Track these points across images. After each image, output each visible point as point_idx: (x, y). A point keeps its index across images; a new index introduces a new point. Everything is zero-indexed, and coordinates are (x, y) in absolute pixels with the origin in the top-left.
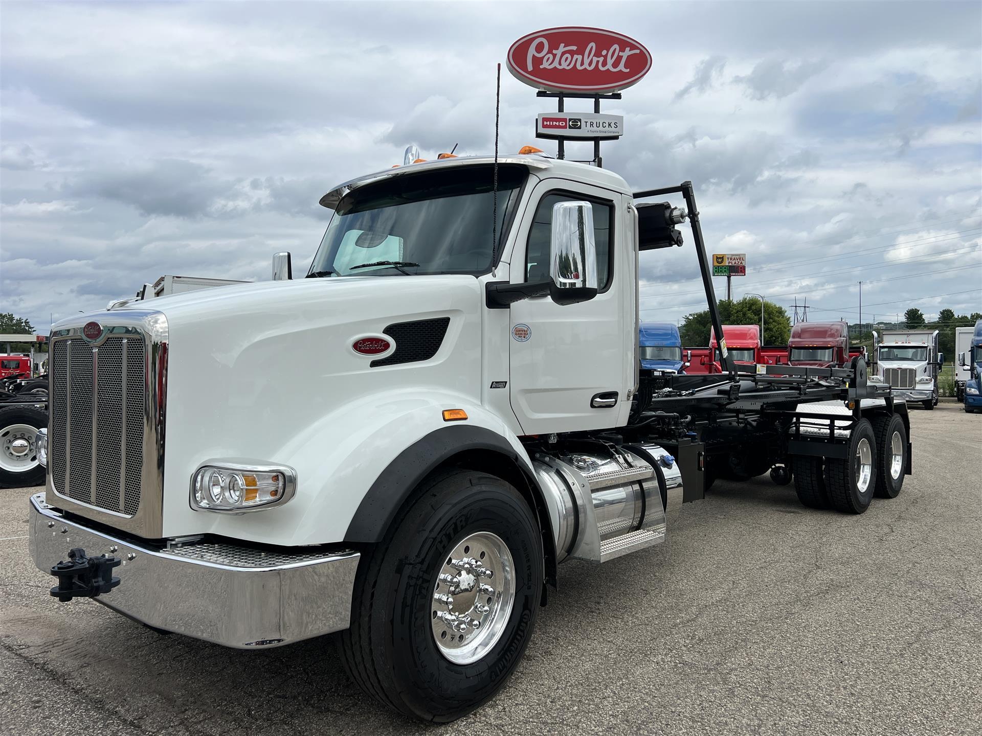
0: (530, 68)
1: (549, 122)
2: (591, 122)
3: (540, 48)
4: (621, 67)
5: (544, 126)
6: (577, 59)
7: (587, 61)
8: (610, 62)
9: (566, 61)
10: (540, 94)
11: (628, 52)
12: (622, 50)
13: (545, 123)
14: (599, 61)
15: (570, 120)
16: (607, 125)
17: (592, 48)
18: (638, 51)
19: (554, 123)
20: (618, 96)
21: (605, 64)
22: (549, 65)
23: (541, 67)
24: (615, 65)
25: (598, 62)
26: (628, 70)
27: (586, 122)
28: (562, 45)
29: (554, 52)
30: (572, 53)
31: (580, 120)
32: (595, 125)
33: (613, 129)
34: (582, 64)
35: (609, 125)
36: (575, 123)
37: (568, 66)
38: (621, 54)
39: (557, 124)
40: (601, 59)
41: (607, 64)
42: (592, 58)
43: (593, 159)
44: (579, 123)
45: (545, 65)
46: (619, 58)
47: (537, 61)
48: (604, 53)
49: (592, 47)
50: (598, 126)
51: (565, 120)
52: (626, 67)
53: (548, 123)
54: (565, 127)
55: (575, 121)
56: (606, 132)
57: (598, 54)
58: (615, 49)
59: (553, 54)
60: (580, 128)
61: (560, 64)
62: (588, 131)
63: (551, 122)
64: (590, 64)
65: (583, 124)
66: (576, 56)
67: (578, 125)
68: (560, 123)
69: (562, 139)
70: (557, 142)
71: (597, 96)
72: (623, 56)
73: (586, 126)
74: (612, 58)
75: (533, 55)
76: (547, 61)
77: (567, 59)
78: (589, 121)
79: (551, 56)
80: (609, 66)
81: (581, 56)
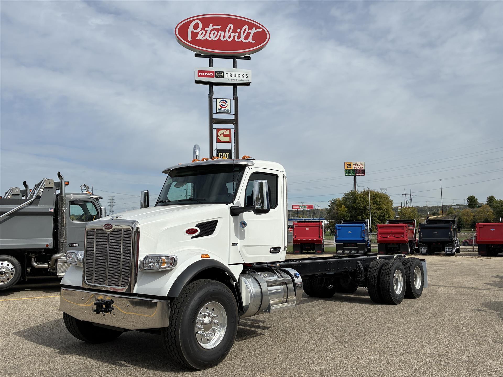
0: (190, 39)
2: (230, 74)
3: (196, 27)
4: (250, 39)
5: (199, 76)
6: (221, 34)
7: (227, 36)
8: (243, 36)
9: (213, 35)
10: (197, 56)
11: (254, 31)
13: (200, 74)
14: (235, 35)
15: (216, 72)
16: (241, 76)
17: (231, 27)
18: (261, 30)
19: (206, 74)
20: (248, 58)
21: (239, 37)
22: (203, 37)
23: (197, 38)
25: (234, 36)
26: (254, 42)
27: (227, 74)
28: (211, 25)
29: (206, 29)
30: (218, 30)
31: (223, 72)
32: (233, 76)
33: (245, 78)
34: (224, 37)
35: (242, 76)
36: (220, 74)
37: (215, 38)
38: (250, 31)
39: (208, 74)
40: (237, 34)
41: (240, 38)
43: (233, 97)
44: (223, 74)
45: (200, 37)
46: (249, 34)
47: (194, 35)
48: (239, 30)
50: (235, 76)
51: (213, 72)
52: (253, 40)
53: (202, 74)
54: (213, 77)
56: (240, 80)
57: (234, 31)
58: (246, 28)
59: (205, 31)
60: (223, 77)
61: (210, 37)
62: (228, 80)
63: (204, 74)
64: (229, 37)
65: (225, 75)
66: (220, 32)
67: (222, 75)
68: (210, 74)
69: (211, 84)
70: (208, 86)
71: (234, 57)
72: (251, 33)
73: (227, 76)
74: (244, 34)
75: (192, 31)
76: (202, 34)
77: (214, 34)
78: (229, 73)
79: (204, 32)
80: (242, 39)
81: (223, 32)
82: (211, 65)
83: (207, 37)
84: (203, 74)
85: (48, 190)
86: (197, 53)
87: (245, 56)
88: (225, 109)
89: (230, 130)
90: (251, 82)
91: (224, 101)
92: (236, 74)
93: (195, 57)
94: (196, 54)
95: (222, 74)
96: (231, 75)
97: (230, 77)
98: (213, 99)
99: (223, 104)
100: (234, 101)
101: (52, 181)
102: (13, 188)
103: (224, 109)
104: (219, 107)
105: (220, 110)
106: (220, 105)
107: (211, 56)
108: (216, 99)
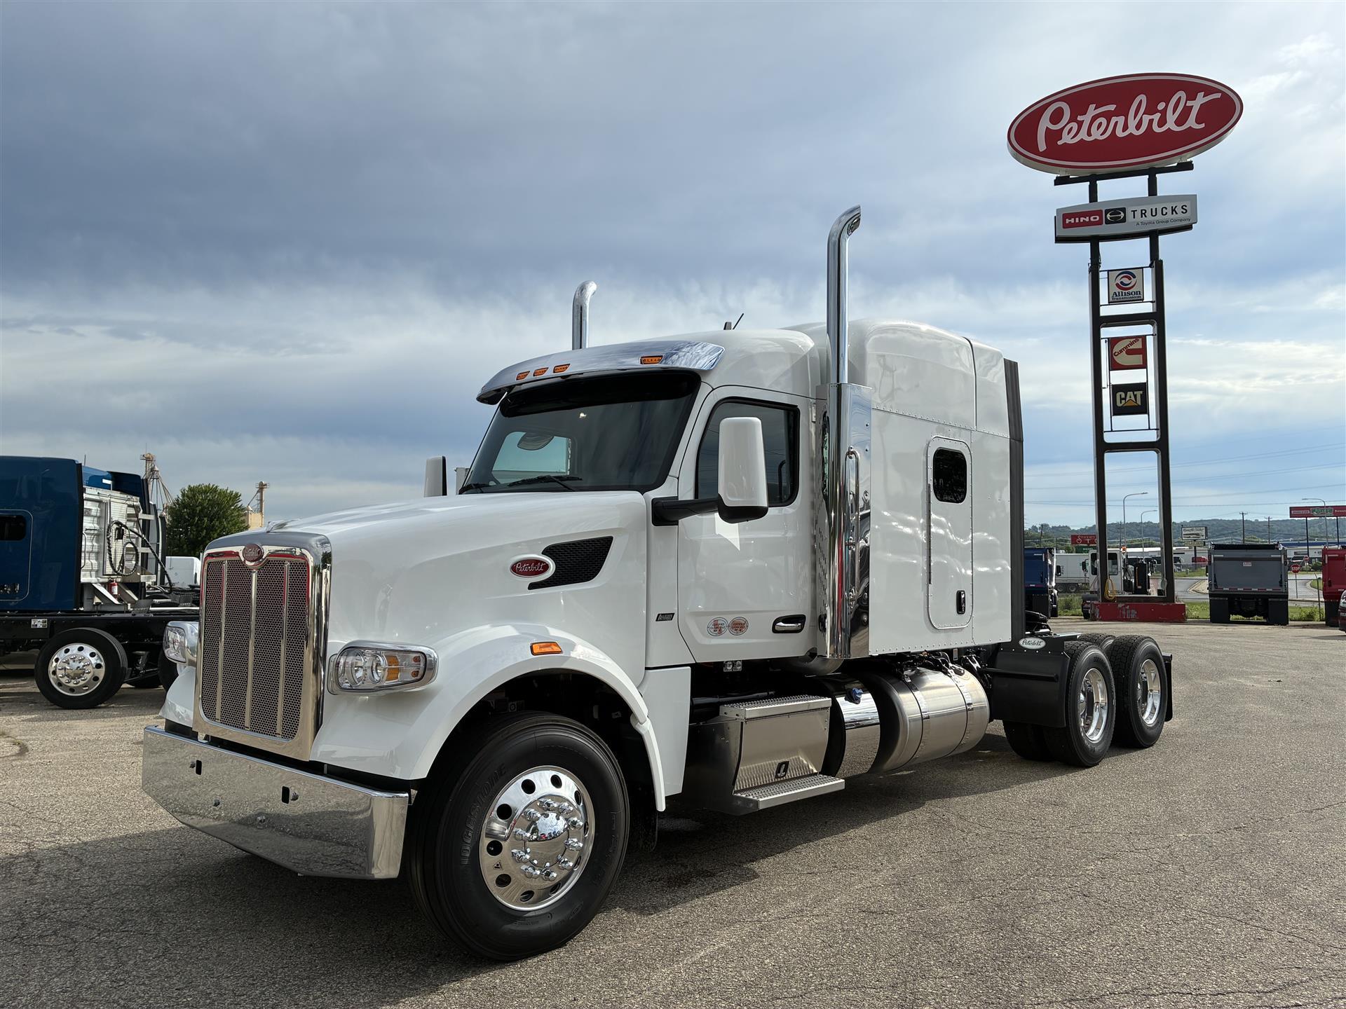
0: (1042, 146)
1: (1073, 219)
2: (1142, 210)
3: (1057, 117)
4: (1191, 122)
5: (1065, 226)
6: (1116, 123)
7: (1132, 123)
8: (1171, 118)
9: (1098, 129)
10: (1059, 182)
11: (1201, 99)
12: (1191, 97)
13: (1068, 221)
14: (1153, 119)
15: (1107, 212)
16: (1169, 211)
17: (1140, 103)
18: (1218, 96)
19: (1082, 219)
20: (1188, 166)
21: (1162, 122)
22: (1072, 138)
23: (1060, 143)
25: (1151, 121)
26: (1203, 126)
27: (1134, 211)
28: (1092, 107)
29: (1080, 118)
30: (1108, 116)
31: (1124, 210)
32: (1148, 214)
33: (1180, 215)
34: (1125, 128)
35: (1173, 210)
36: (1116, 213)
37: (1103, 134)
38: (1189, 103)
39: (1087, 219)
40: (1157, 117)
41: (1166, 122)
42: (1142, 117)
43: (1150, 263)
44: (1122, 214)
45: (1067, 139)
46: (1187, 110)
47: (1053, 136)
48: (1161, 106)
49: (1141, 100)
50: (1154, 214)
51: (1099, 213)
52: (1198, 121)
53: (1072, 221)
54: (1099, 223)
55: (1115, 211)
57: (1151, 110)
58: (1180, 98)
59: (1078, 122)
60: (1124, 220)
61: (1089, 134)
62: (1138, 224)
63: (1077, 219)
64: (1138, 127)
65: (1129, 215)
66: (1114, 119)
67: (1120, 217)
68: (1092, 218)
71: (1152, 172)
72: (1192, 106)
73: (1134, 217)
74: (1174, 112)
75: (1047, 128)
76: (1069, 132)
77: (1100, 124)
78: (1139, 209)
79: (1075, 125)
80: (1170, 124)
81: (1122, 118)
82: (1093, 197)
83: (1083, 135)
84: (1075, 220)
86: (1059, 175)
87: (1179, 164)
88: (1131, 291)
89: (1144, 338)
91: (1128, 273)
93: (1055, 185)
94: (1057, 178)
95: (1120, 213)
99: (1126, 281)
100: (1152, 270)
103: (1126, 292)
104: (1115, 289)
105: (1117, 296)
106: (1117, 285)
107: (1094, 178)
108: (1106, 272)
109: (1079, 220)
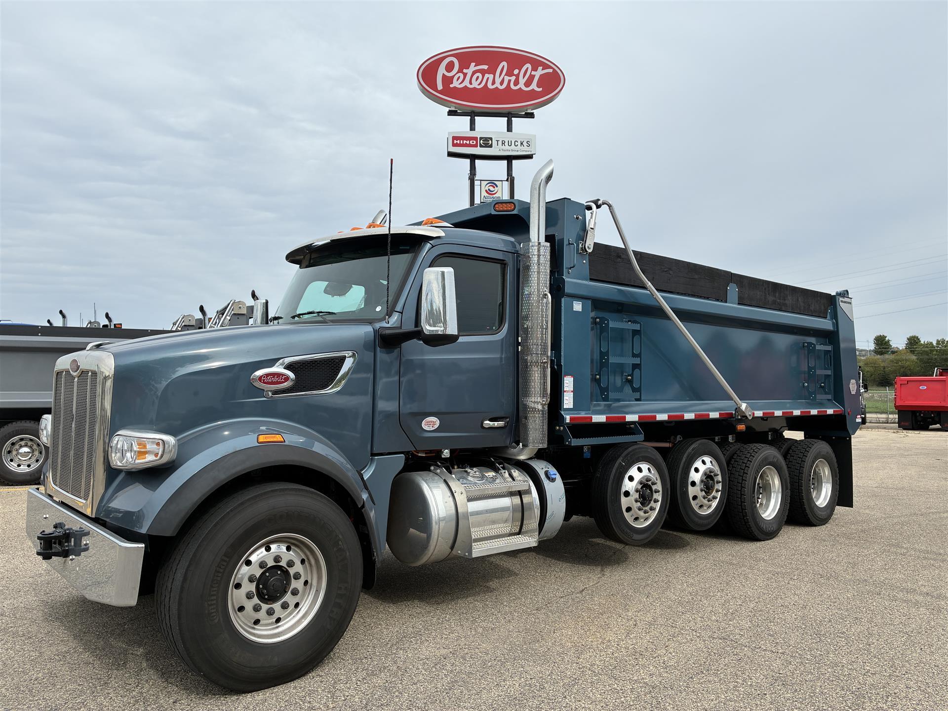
0: (440, 87)
3: (450, 67)
4: (534, 86)
5: (454, 145)
6: (488, 78)
7: (498, 80)
8: (522, 81)
9: (476, 80)
10: (451, 113)
11: (540, 71)
12: (535, 69)
13: (455, 142)
15: (481, 138)
16: (519, 144)
18: (551, 71)
19: (465, 142)
20: (531, 116)
21: (516, 83)
22: (460, 84)
23: (451, 86)
24: (528, 84)
25: (510, 81)
26: (540, 89)
27: (498, 141)
28: (473, 64)
29: (465, 71)
30: (483, 72)
31: (491, 139)
32: (506, 144)
33: (525, 148)
34: (493, 83)
35: (522, 144)
36: (487, 142)
37: (479, 85)
38: (533, 73)
39: (468, 142)
40: (513, 78)
41: (519, 83)
42: (504, 78)
43: (506, 178)
45: (456, 84)
46: (532, 78)
47: (447, 80)
48: (516, 72)
49: (504, 66)
50: (510, 145)
51: (475, 139)
52: (538, 86)
53: (458, 142)
54: (476, 146)
55: (486, 139)
56: (518, 151)
57: (510, 73)
58: (528, 68)
59: (464, 73)
61: (471, 83)
62: (500, 150)
63: (462, 141)
64: (502, 83)
65: (494, 143)
66: (487, 76)
67: (489, 144)
68: (471, 142)
69: (473, 158)
70: (468, 161)
71: (509, 115)
72: (535, 75)
73: (497, 145)
74: (523, 78)
75: (443, 74)
76: (457, 80)
77: (478, 78)
78: (501, 140)
79: (461, 75)
80: (521, 85)
81: (492, 76)
82: (472, 127)
83: (466, 83)
84: (460, 142)
85: (238, 318)
86: (450, 109)
87: (526, 113)
88: (494, 196)
90: (535, 154)
91: (492, 183)
92: (511, 141)
93: (448, 115)
94: (449, 110)
95: (489, 141)
96: (503, 142)
97: (502, 145)
98: (476, 182)
99: (492, 189)
100: (508, 183)
101: (244, 304)
102: (184, 316)
103: (492, 196)
104: (484, 194)
105: (485, 198)
106: (486, 191)
107: (473, 114)
108: (479, 181)
109: (463, 142)
